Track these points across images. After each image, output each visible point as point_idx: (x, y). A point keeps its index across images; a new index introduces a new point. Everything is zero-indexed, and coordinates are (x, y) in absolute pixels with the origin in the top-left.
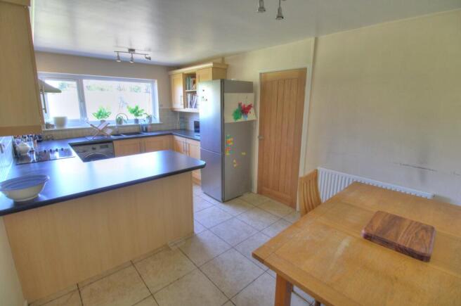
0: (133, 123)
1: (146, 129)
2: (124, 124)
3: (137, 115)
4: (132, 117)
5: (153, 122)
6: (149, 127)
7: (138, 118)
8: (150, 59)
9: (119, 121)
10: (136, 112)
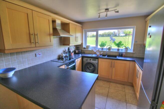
0: (116, 51)
1: (122, 55)
2: (111, 51)
3: (119, 47)
4: (116, 47)
5: (128, 51)
6: (124, 54)
7: (119, 48)
8: (118, 12)
9: (109, 49)
10: (119, 45)
